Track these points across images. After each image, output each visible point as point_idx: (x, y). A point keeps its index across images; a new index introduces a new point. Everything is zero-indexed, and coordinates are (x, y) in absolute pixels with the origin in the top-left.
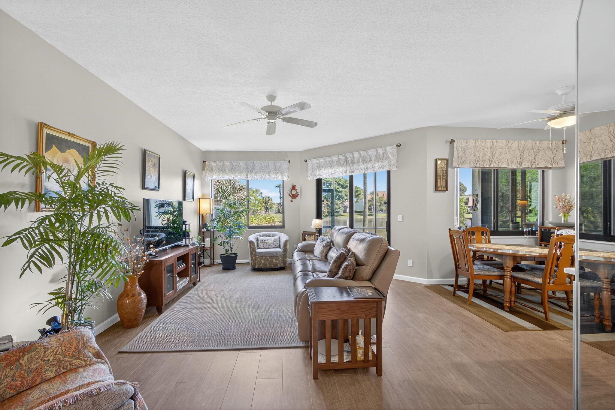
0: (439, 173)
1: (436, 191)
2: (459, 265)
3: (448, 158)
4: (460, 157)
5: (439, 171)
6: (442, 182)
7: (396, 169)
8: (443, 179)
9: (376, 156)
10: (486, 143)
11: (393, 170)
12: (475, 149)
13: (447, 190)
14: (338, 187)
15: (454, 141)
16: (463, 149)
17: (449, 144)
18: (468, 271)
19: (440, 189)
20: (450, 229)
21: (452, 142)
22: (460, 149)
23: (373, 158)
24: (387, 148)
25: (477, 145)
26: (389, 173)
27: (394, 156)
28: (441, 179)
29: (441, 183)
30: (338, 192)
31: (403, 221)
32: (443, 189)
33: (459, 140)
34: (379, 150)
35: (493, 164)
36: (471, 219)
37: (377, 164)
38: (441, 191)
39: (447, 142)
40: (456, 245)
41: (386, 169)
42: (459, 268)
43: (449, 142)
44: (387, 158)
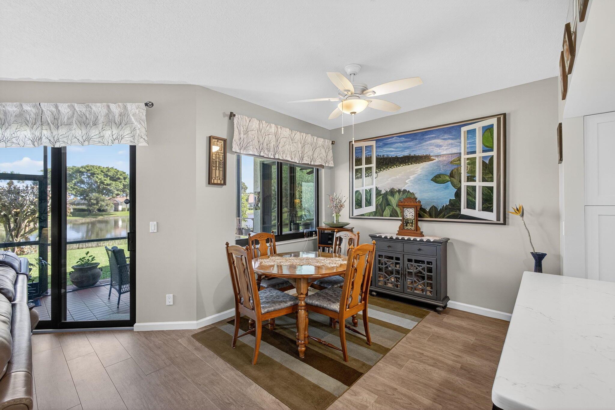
0: (214, 158)
1: (209, 183)
2: (240, 298)
3: (226, 138)
4: (242, 138)
5: (214, 155)
6: (217, 171)
7: (146, 145)
8: (219, 167)
9: (107, 115)
10: (271, 127)
11: (141, 145)
12: (259, 133)
13: (225, 184)
14: (105, 178)
15: (235, 115)
16: (245, 129)
17: (227, 118)
18: (253, 309)
19: (216, 182)
20: (227, 244)
21: (232, 115)
22: (241, 127)
23: (101, 119)
24: (129, 105)
25: (261, 127)
26: (133, 149)
27: (142, 122)
28: (216, 167)
29: (217, 173)
30: (106, 185)
31: (157, 231)
32: (219, 182)
33: (240, 116)
34: (113, 106)
35: (277, 155)
36: (253, 219)
37: (109, 132)
38: (217, 184)
39: (225, 115)
40: (236, 268)
41: (127, 142)
42: (240, 302)
43: (227, 115)
44: (128, 123)
